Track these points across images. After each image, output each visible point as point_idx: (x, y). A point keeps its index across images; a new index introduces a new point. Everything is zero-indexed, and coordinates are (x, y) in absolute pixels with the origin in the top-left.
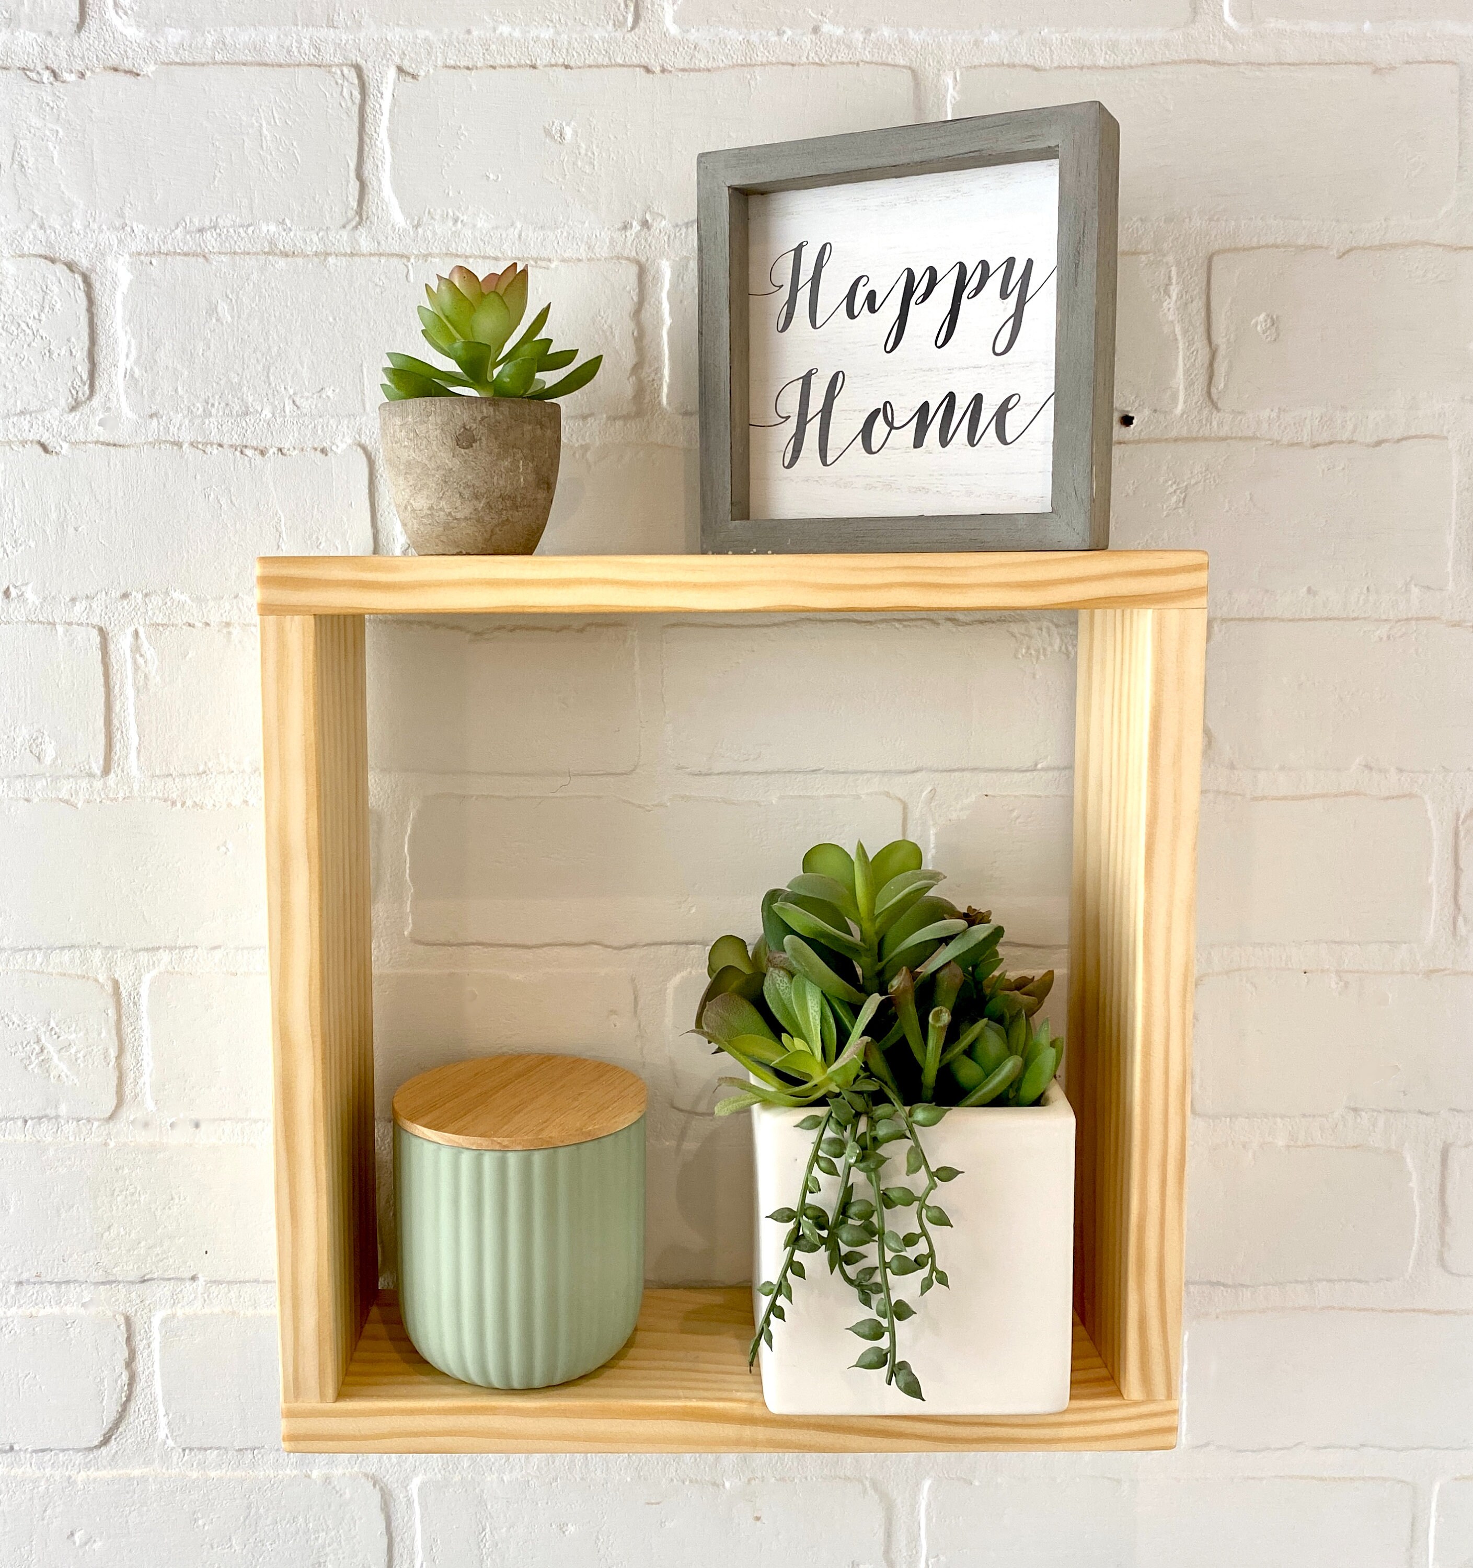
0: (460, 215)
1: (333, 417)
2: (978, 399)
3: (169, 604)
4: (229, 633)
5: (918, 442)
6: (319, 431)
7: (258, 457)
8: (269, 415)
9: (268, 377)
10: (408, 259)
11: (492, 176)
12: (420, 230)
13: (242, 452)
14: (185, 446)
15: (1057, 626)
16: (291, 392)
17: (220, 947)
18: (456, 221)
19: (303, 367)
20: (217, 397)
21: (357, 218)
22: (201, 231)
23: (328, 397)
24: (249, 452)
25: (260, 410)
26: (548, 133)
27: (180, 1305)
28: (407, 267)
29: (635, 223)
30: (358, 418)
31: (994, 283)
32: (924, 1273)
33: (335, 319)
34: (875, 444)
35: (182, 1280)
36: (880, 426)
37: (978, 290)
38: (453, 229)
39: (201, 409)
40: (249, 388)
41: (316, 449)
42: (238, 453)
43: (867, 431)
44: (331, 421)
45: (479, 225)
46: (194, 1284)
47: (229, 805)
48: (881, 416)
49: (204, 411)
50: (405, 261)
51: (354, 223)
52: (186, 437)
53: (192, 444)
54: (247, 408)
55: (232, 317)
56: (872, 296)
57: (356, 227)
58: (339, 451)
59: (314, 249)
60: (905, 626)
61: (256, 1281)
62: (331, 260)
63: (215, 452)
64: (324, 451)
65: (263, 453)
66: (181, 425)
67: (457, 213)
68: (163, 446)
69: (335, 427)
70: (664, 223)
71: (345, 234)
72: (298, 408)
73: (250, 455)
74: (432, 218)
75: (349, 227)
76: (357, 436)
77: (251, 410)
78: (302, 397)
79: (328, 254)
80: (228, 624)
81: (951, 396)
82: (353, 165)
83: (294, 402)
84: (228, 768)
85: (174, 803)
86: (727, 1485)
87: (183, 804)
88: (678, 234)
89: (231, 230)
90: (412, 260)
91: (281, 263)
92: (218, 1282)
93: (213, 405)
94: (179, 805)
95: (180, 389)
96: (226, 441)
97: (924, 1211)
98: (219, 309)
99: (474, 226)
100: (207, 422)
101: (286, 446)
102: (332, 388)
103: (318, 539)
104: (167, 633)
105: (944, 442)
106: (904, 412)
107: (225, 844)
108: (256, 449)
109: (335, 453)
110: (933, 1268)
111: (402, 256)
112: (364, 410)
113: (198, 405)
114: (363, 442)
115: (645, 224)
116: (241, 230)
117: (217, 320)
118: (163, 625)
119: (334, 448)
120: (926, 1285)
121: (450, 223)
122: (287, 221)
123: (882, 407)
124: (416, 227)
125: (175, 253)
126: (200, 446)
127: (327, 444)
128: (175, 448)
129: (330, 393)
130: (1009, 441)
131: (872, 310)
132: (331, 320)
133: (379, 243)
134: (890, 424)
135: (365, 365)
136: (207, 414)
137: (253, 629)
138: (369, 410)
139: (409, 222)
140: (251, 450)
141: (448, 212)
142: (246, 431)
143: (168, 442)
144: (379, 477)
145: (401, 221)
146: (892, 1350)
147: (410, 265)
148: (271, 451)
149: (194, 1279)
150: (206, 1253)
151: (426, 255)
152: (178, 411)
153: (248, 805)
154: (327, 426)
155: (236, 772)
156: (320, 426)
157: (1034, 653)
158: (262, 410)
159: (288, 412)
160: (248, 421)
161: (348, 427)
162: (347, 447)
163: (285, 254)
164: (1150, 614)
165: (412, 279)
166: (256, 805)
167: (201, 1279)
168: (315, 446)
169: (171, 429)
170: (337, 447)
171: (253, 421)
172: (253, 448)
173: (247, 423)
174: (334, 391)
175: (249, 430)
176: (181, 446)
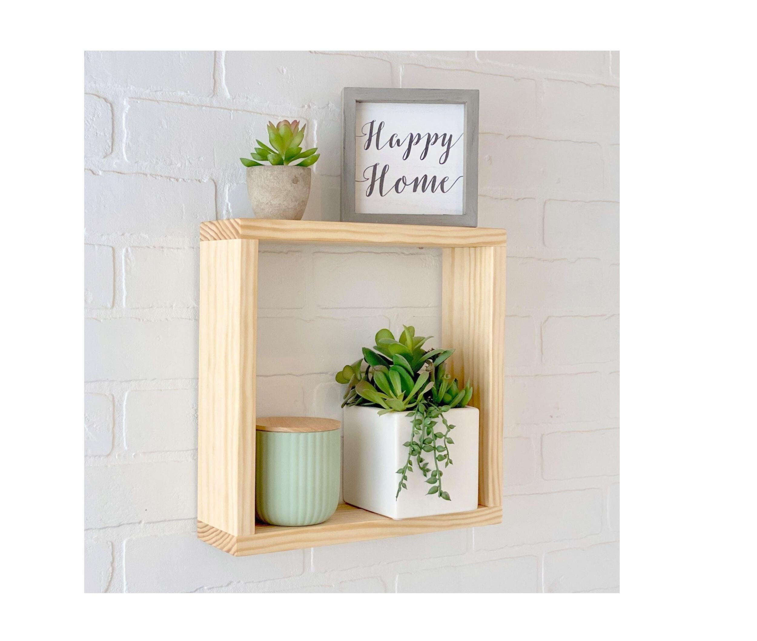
0: (249, 97)
1: (203, 168)
2: (435, 177)
3: (140, 238)
4: (163, 251)
5: (415, 190)
6: (197, 173)
7: (176, 182)
8: (180, 166)
9: (180, 151)
10: (231, 111)
11: (260, 83)
12: (234, 101)
13: (170, 179)
14: (148, 175)
15: (433, 256)
16: (188, 157)
17: (155, 379)
18: (247, 98)
19: (193, 148)
20: (161, 157)
21: (213, 93)
22: (156, 91)
23: (202, 160)
24: (172, 180)
25: (176, 163)
26: (278, 70)
27: (134, 535)
28: (230, 113)
29: (306, 106)
30: (211, 169)
31: (440, 141)
32: (446, 460)
34: (400, 190)
35: (135, 523)
36: (401, 185)
37: (434, 142)
38: (246, 101)
39: (155, 161)
40: (173, 154)
41: (197, 180)
42: (168, 180)
43: (397, 186)
44: (202, 170)
45: (255, 101)
46: (140, 525)
47: (161, 320)
48: (402, 181)
50: (229, 111)
51: (212, 95)
52: (148, 171)
53: (151, 175)
55: (168, 127)
56: (398, 141)
57: (212, 97)
58: (205, 181)
59: (197, 104)
60: (389, 255)
61: (165, 521)
62: (204, 108)
63: (160, 178)
64: (199, 181)
65: (177, 180)
66: (146, 167)
67: (248, 95)
68: (140, 175)
69: (203, 172)
70: (315, 106)
71: (208, 99)
72: (191, 164)
73: (173, 181)
74: (239, 96)
75: (210, 96)
76: (211, 176)
77: (173, 163)
78: (192, 160)
79: (202, 106)
80: (162, 247)
81: (426, 176)
82: (212, 73)
83: (189, 161)
84: (161, 305)
85: (139, 320)
87: (143, 320)
89: (167, 93)
90: (232, 111)
91: (186, 107)
92: (149, 523)
93: (159, 160)
94: (141, 320)
95: (147, 153)
96: (163, 175)
97: (446, 439)
98: (163, 122)
99: (253, 101)
100: (156, 167)
101: (185, 178)
102: (203, 157)
103: (196, 215)
104: (139, 250)
105: (423, 190)
106: (410, 180)
107: (159, 336)
108: (175, 179)
109: (203, 182)
110: (448, 459)
111: (229, 109)
112: (215, 166)
113: (154, 160)
114: (213, 178)
115: (309, 106)
116: (170, 93)
117: (162, 127)
118: (137, 247)
119: (203, 180)
120: (447, 464)
121: (245, 99)
122: (188, 92)
123: (402, 178)
124: (233, 99)
125: (146, 99)
126: (154, 176)
127: (200, 178)
128: (145, 176)
129: (202, 159)
130: (445, 191)
131: (398, 145)
133: (220, 103)
134: (405, 184)
135: (215, 149)
136: (157, 163)
137: (172, 250)
138: (216, 166)
139: (231, 97)
140: (173, 179)
141: (245, 95)
142: (171, 171)
143: (141, 173)
144: (218, 192)
145: (228, 96)
146: (440, 486)
147: (231, 113)
148: (180, 180)
149: (140, 522)
150: (146, 510)
151: (237, 110)
152: (146, 161)
153: (168, 320)
154: (200, 171)
155: (163, 307)
156: (198, 171)
157: (427, 266)
158: (177, 164)
159: (187, 165)
160: (171, 167)
161: (208, 172)
162: (207, 180)
163: (187, 104)
164: (492, 248)
165: (232, 119)
166: (171, 320)
167: (143, 522)
168: (196, 179)
169: (143, 168)
170: (204, 180)
171: (173, 167)
172: (173, 178)
173: (171, 168)
174: (204, 158)
175: (172, 171)
176: (146, 175)
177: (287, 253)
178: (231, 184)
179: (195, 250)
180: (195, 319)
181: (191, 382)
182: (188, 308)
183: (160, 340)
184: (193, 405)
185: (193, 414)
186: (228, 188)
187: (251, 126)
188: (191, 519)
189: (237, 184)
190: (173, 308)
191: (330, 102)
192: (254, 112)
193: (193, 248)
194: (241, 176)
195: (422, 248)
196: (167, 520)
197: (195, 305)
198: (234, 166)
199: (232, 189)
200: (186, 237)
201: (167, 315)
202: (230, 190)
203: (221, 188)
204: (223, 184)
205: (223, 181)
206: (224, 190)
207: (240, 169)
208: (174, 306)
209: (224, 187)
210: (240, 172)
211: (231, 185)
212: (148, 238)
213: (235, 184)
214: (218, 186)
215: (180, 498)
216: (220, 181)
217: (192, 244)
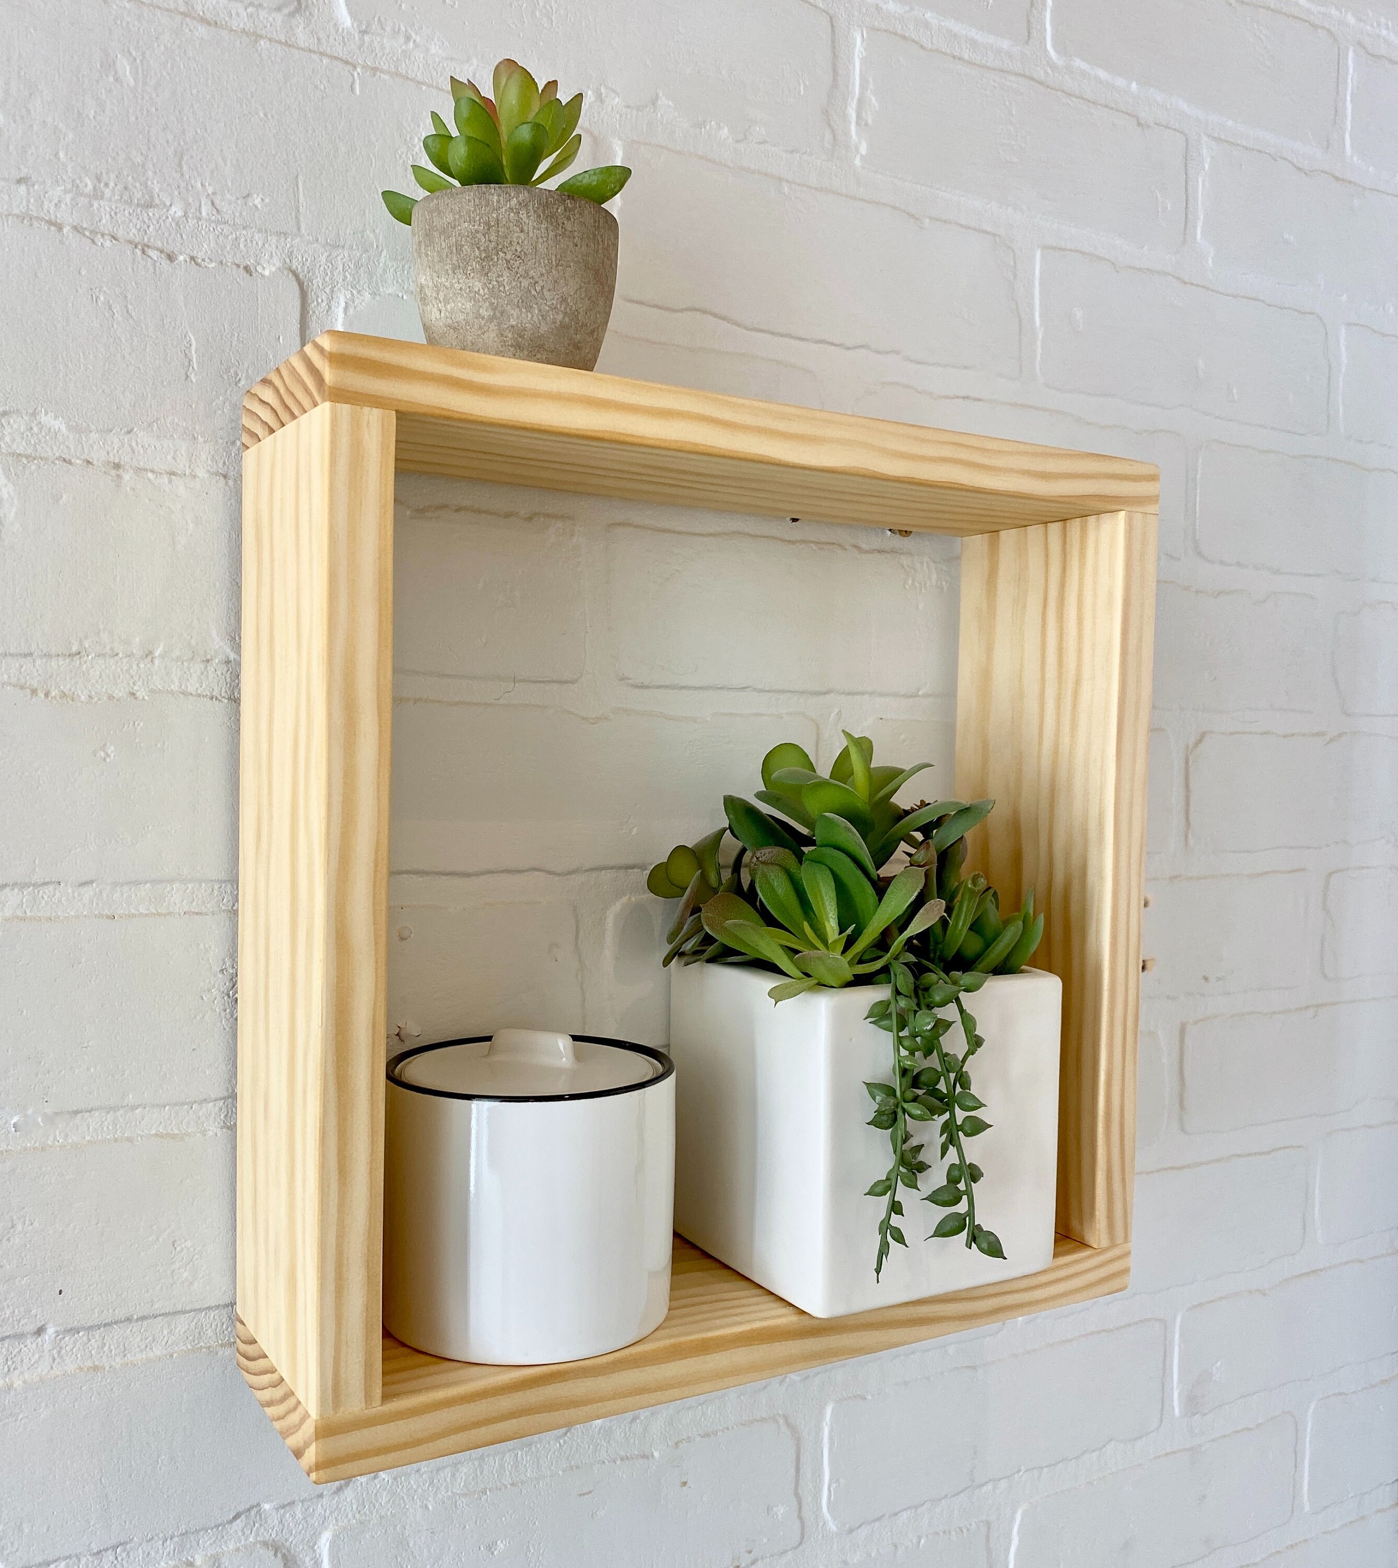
0: (413, 35)
1: (260, 231)
3: (35, 429)
4: (119, 476)
6: (242, 246)
7: (165, 263)
8: (180, 213)
9: (180, 165)
10: (355, 68)
12: (366, 39)
13: (143, 252)
14: (67, 229)
15: (935, 562)
16: (210, 191)
17: (92, 882)
18: (408, 38)
19: (226, 164)
20: (112, 176)
21: (296, 3)
23: (255, 206)
24: (154, 254)
25: (168, 204)
27: (17, 1372)
28: (353, 76)
29: (589, 93)
30: (289, 240)
33: (266, 115)
35: (20, 1336)
38: (404, 47)
39: (90, 186)
40: (155, 173)
41: (238, 266)
42: (138, 252)
44: (257, 236)
45: (433, 50)
46: (39, 1339)
47: (111, 698)
49: (95, 188)
50: (350, 68)
51: (290, 8)
52: (64, 215)
53: (75, 228)
54: (152, 197)
55: (136, 80)
57: (293, 14)
58: (267, 273)
59: (241, 26)
61: (129, 1320)
62: (264, 44)
63: (108, 244)
64: (247, 269)
65: (171, 258)
66: (59, 202)
67: (410, 31)
68: (36, 224)
69: (260, 245)
70: (617, 100)
71: (279, 17)
72: (218, 212)
73: (155, 258)
74: (382, 28)
75: (286, 11)
76: (288, 261)
77: (157, 201)
78: (223, 200)
79: (261, 37)
80: (117, 466)
83: (213, 204)
84: (112, 649)
85: (34, 692)
86: (656, 1454)
87: (47, 695)
88: (629, 117)
90: (359, 70)
91: (202, 30)
92: (74, 1331)
93: (106, 185)
94: (41, 695)
95: (62, 154)
96: (120, 233)
98: (118, 65)
99: (428, 50)
100: (96, 205)
101: (200, 256)
102: (261, 196)
103: (237, 374)
104: (33, 467)
107: (103, 748)
108: (162, 252)
109: (261, 275)
111: (347, 63)
112: (299, 229)
113: (87, 180)
114: (294, 267)
115: (599, 97)
117: (117, 80)
118: (27, 457)
119: (259, 269)
121: (402, 40)
124: (364, 32)
126: (87, 233)
127: (251, 262)
128: (53, 228)
129: (257, 202)
132: (262, 115)
133: (319, 39)
135: (301, 179)
136: (98, 193)
137: (150, 475)
138: (303, 231)
139: (355, 25)
140: (156, 252)
141: (399, 26)
142: (149, 227)
143: (42, 219)
144: (311, 312)
145: (345, 19)
146: (971, 1212)
147: (356, 74)
148: (181, 258)
149: (40, 1331)
150: (60, 1292)
151: (375, 70)
152: (57, 181)
153: (136, 698)
154: (251, 241)
155: (121, 655)
156: (242, 240)
157: (917, 585)
158: (171, 205)
159: (204, 213)
160: (151, 214)
161: (277, 247)
162: (274, 269)
163: (204, 21)
164: (1122, 514)
165: (358, 92)
166: (146, 698)
167: (51, 1330)
168: (236, 262)
169: (46, 203)
170: (264, 268)
171: (157, 216)
172: (157, 249)
173: (149, 219)
174: (262, 200)
175: (152, 226)
176: (60, 228)
177: (530, 519)
178: (355, 292)
179: (231, 483)
180: (229, 699)
181: (216, 892)
182: (208, 661)
183: (108, 760)
184: (224, 963)
185: (222, 989)
186: (343, 304)
187: (419, 126)
188: (218, 1307)
189: (374, 294)
190: (157, 662)
191: (661, 95)
192: (429, 86)
193: (225, 477)
194: (385, 271)
195: (907, 533)
196: (135, 1317)
197: (232, 656)
198: (362, 237)
199: (355, 308)
200: (201, 439)
201: (134, 684)
202: (351, 311)
203: (320, 300)
204: (327, 290)
205: (327, 279)
206: (330, 307)
207: (382, 250)
208: (157, 654)
209: (330, 300)
210: (382, 260)
211: (352, 295)
212: (63, 428)
213: (367, 296)
214: (311, 296)
215: (178, 1249)
216: (317, 281)
217: (221, 465)
